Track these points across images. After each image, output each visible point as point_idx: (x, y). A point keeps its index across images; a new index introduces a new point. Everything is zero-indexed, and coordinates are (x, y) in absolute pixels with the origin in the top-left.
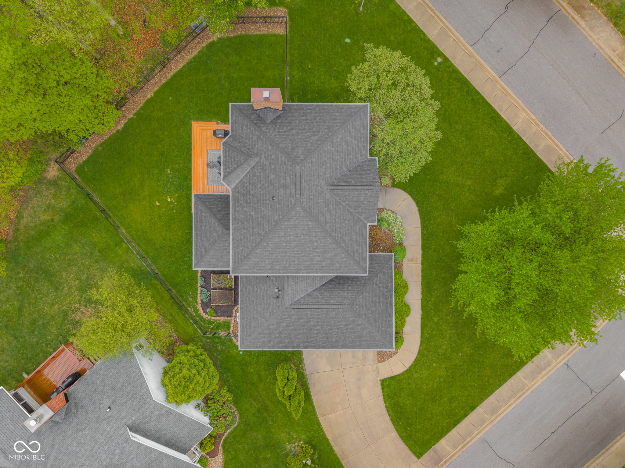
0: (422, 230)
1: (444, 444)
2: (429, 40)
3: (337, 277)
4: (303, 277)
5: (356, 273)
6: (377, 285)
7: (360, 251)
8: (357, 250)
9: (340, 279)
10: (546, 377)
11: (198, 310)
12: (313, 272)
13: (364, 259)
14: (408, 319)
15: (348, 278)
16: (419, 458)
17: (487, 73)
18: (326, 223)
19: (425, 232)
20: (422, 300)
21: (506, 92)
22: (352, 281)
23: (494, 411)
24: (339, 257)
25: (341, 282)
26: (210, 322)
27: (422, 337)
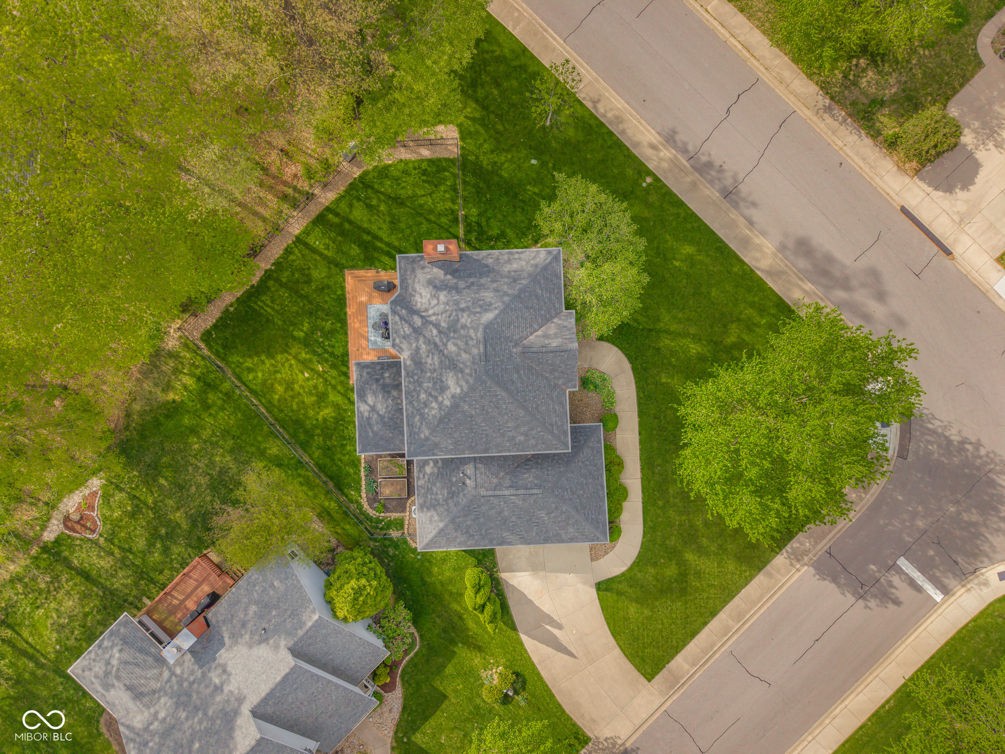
0: (637, 392)
1: (680, 662)
2: (635, 156)
3: (533, 455)
4: (493, 457)
5: (556, 449)
6: (583, 462)
7: (560, 423)
8: (556, 422)
9: (538, 458)
11: (362, 506)
12: (505, 451)
13: (565, 433)
14: (625, 504)
15: (547, 456)
16: (649, 681)
18: (518, 392)
19: (642, 395)
20: (642, 479)
21: (733, 216)
22: (553, 459)
23: (739, 616)
24: (535, 432)
25: (540, 461)
26: (379, 521)
27: (644, 526)
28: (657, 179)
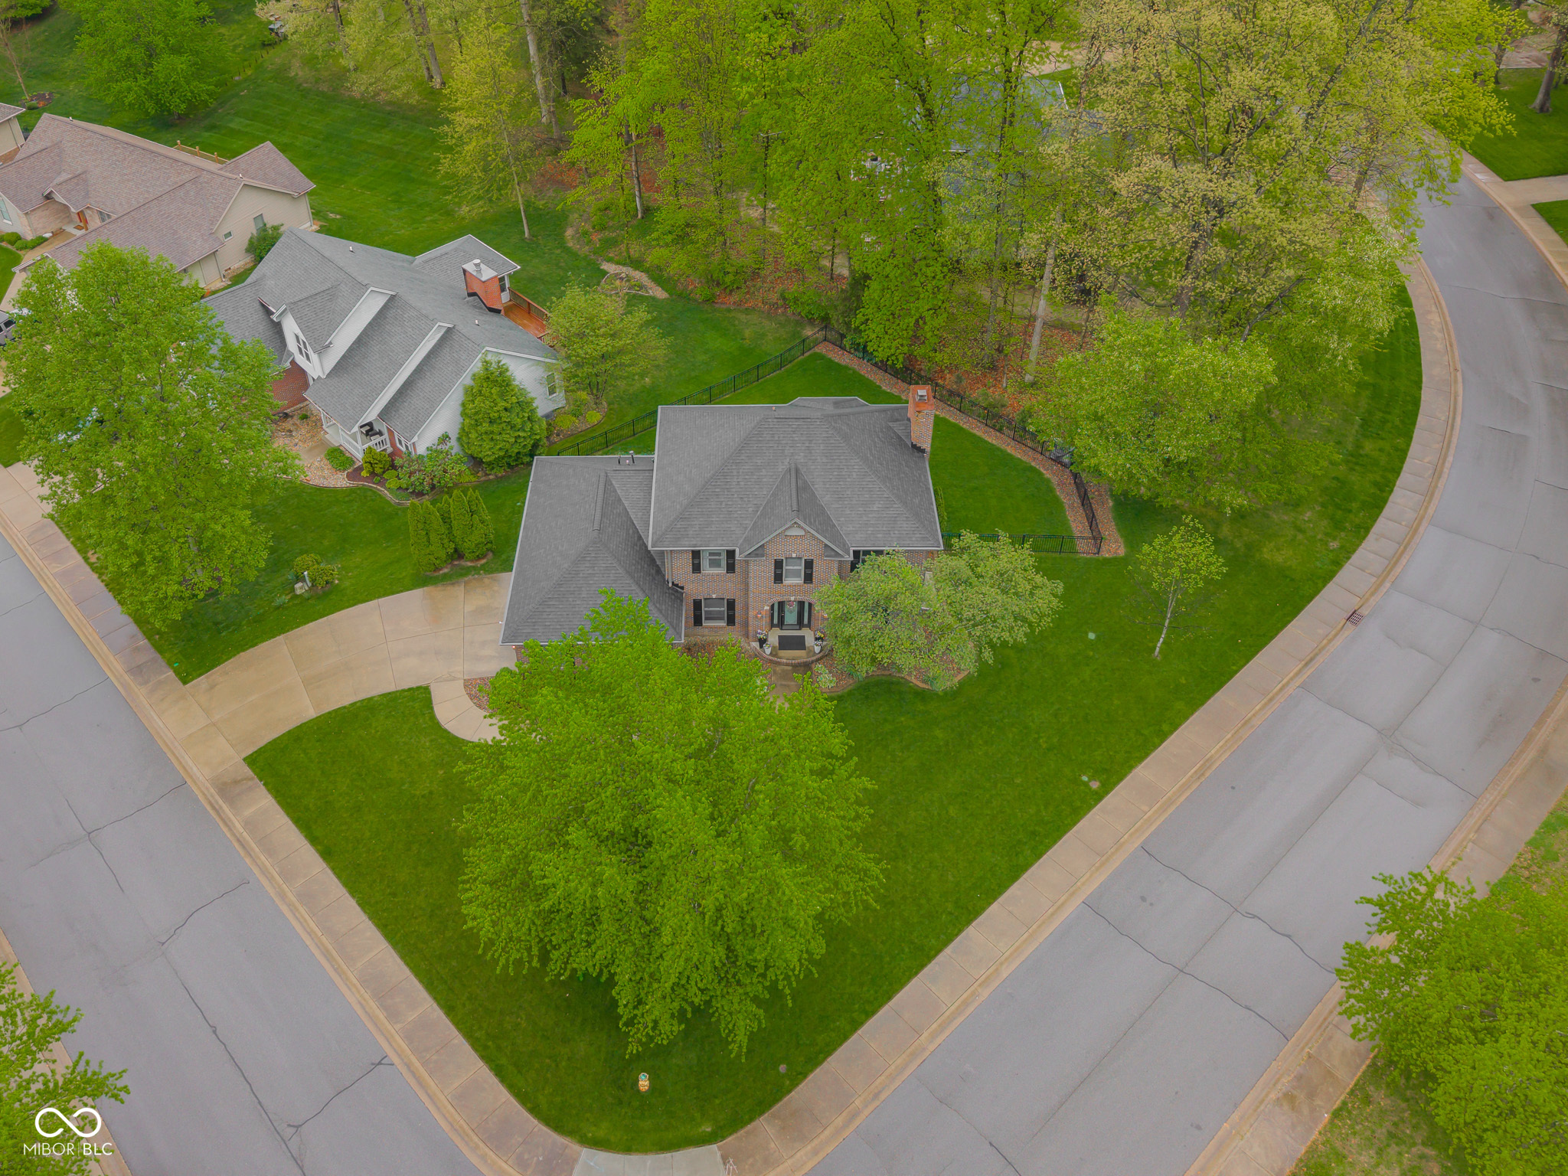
2: (1131, 768)
10: (360, 1011)
16: (244, 760)
17: (1088, 874)
21: (1053, 914)
23: (307, 897)
28: (1099, 797)
